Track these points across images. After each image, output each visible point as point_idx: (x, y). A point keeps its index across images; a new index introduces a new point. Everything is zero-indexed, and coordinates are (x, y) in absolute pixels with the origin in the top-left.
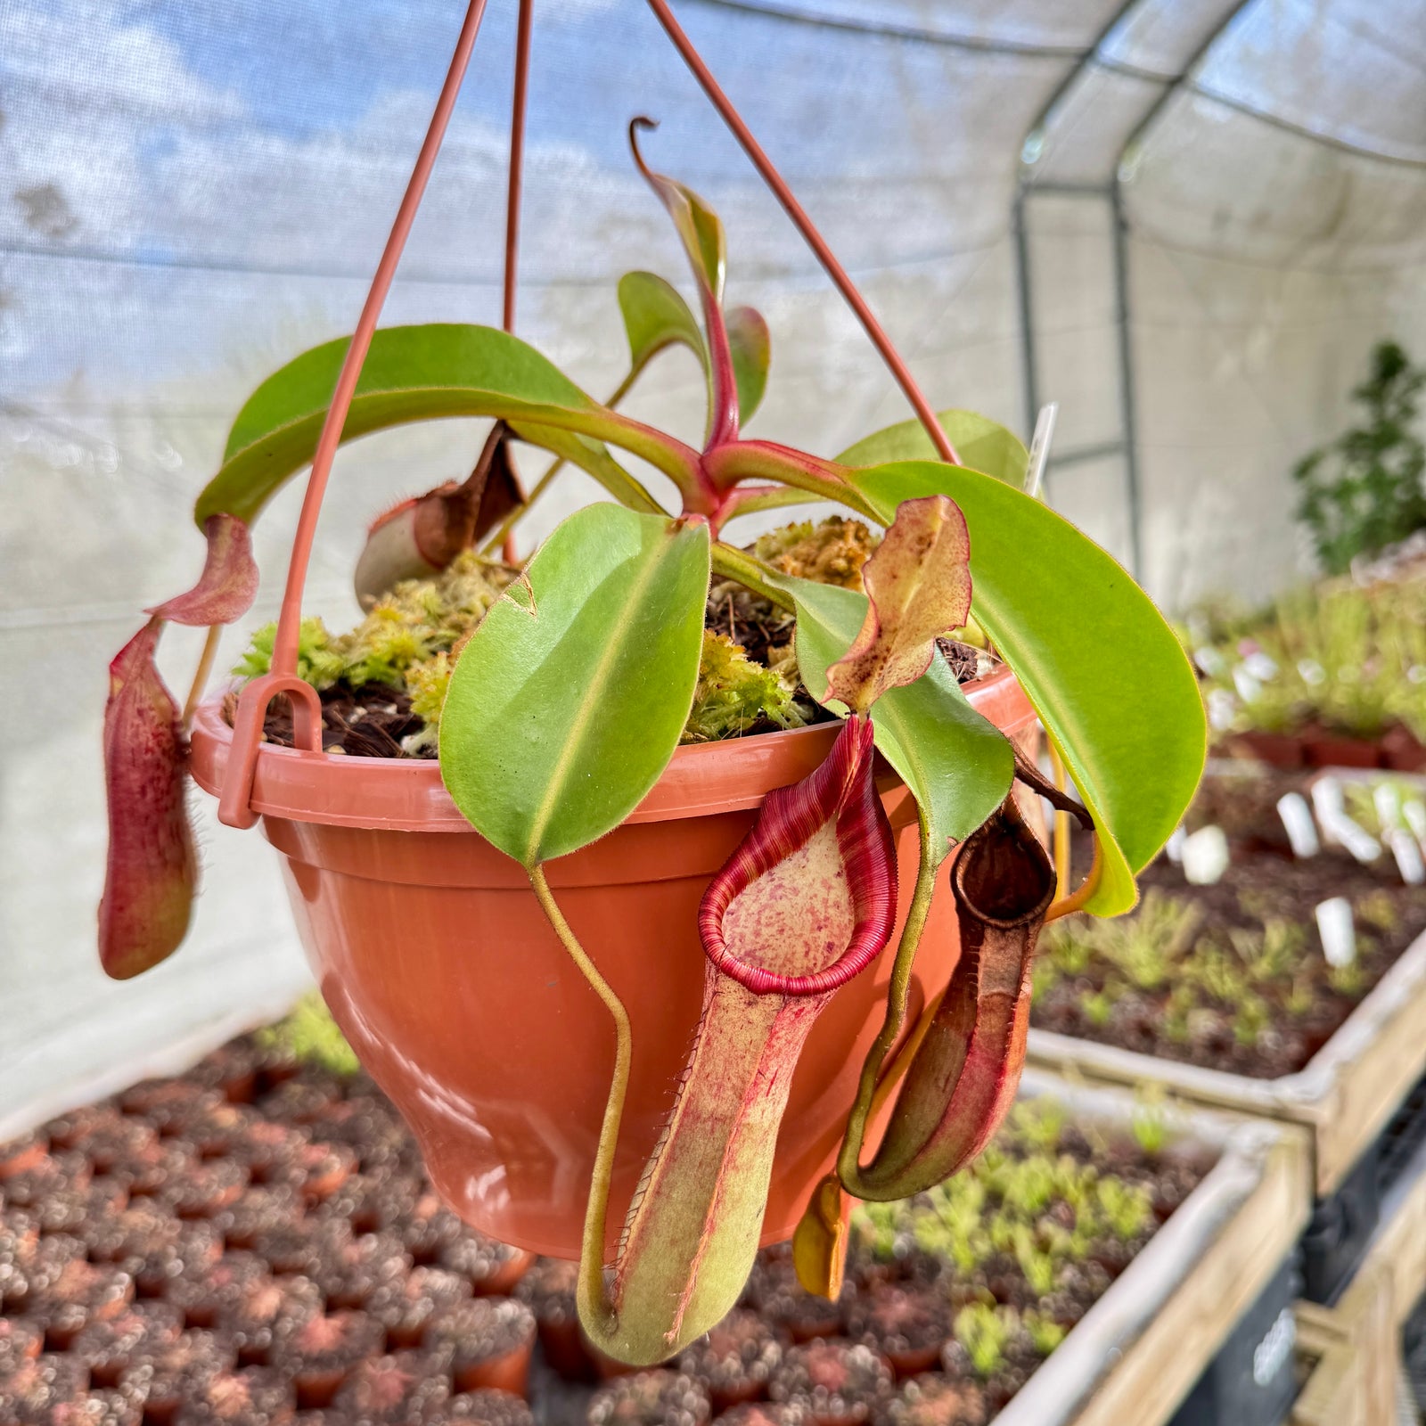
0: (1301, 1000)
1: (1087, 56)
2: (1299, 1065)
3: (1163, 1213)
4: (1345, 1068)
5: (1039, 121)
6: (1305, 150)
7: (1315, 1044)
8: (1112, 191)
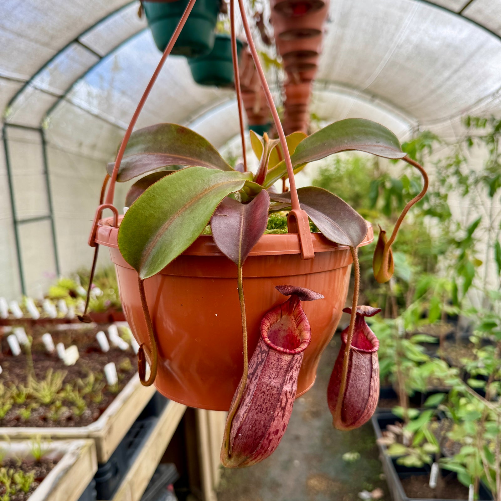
0: (99, 398)
1: (27, 83)
2: (96, 419)
3: (40, 479)
4: (110, 417)
5: (10, 103)
6: (106, 126)
7: (102, 411)
8: (41, 131)
